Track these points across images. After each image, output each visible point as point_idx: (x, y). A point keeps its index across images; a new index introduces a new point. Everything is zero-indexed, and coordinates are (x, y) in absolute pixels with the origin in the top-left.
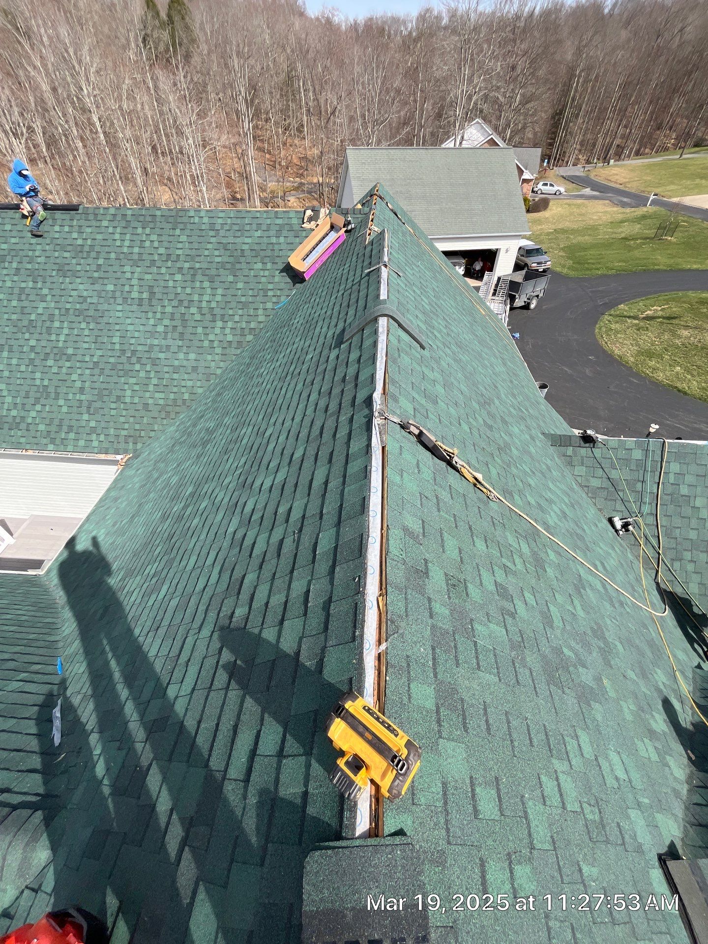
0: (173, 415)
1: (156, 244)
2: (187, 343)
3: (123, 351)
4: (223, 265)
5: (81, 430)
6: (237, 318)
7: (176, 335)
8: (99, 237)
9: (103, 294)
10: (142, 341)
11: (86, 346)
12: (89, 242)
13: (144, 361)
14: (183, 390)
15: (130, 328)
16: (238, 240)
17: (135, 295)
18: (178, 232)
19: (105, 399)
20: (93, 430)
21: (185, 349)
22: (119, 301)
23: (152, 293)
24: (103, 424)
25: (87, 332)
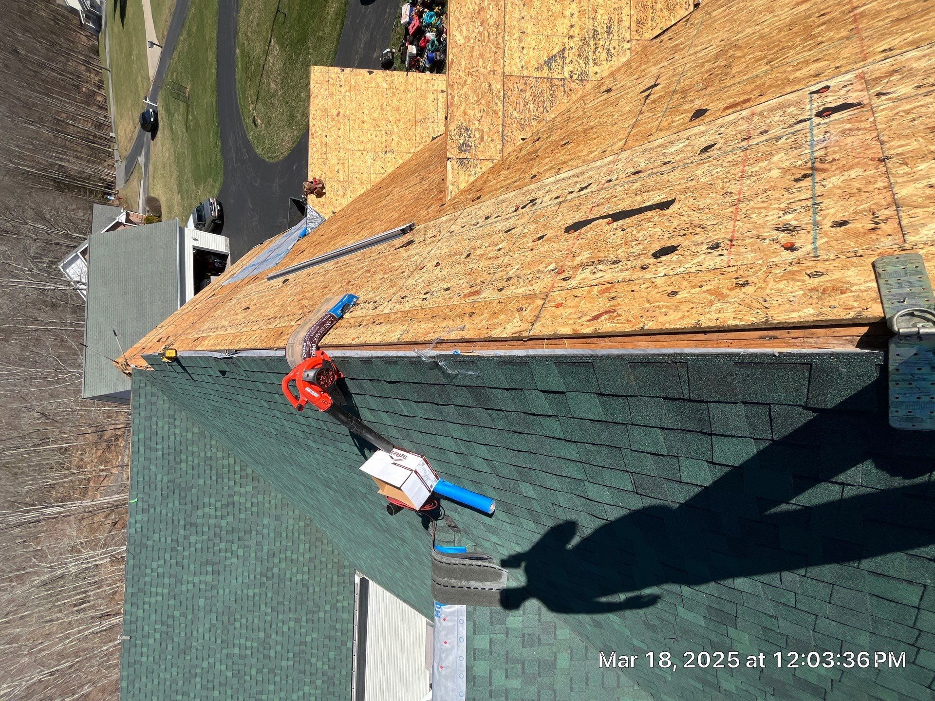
0: (319, 535)
1: (161, 562)
2: (254, 526)
3: (261, 585)
4: (182, 499)
5: (334, 618)
6: (232, 483)
7: (247, 536)
8: (153, 617)
9: (208, 608)
10: (252, 567)
11: (256, 621)
12: (158, 626)
13: (270, 565)
14: (296, 527)
15: (240, 580)
16: (159, 486)
17: (209, 578)
18: (150, 543)
19: (305, 598)
20: (334, 607)
21: (260, 528)
22: (214, 592)
23: (208, 562)
24: (328, 598)
25: (244, 621)
